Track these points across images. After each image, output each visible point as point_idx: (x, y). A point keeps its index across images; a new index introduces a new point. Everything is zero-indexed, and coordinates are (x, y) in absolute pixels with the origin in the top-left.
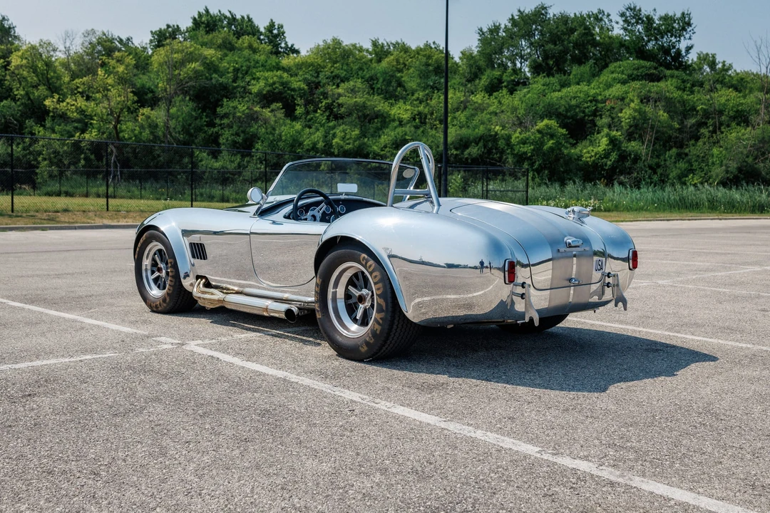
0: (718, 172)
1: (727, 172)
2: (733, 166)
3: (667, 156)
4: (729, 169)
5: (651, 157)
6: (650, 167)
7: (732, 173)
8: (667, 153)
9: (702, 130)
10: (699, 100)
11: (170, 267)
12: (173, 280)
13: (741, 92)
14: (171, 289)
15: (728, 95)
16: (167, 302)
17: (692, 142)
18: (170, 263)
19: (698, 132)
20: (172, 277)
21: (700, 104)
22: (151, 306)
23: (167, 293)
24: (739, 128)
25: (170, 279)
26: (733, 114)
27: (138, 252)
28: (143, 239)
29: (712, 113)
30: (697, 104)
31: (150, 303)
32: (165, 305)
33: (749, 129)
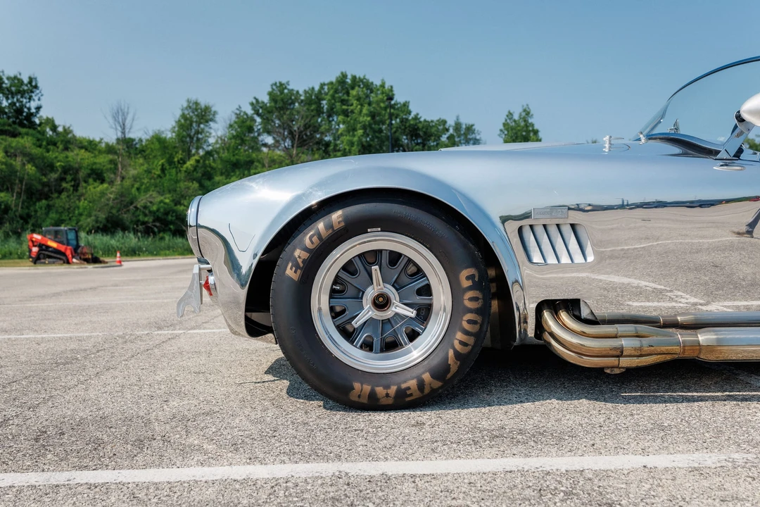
0: (88, 221)
1: (97, 222)
2: (102, 216)
3: (37, 207)
4: (99, 219)
5: (22, 208)
6: (21, 217)
7: (101, 222)
8: (37, 204)
9: (64, 185)
10: (56, 157)
11: (470, 288)
12: (479, 319)
13: (92, 153)
14: (471, 340)
15: (82, 155)
16: (449, 376)
17: (56, 195)
18: (468, 278)
19: (61, 186)
20: (477, 311)
21: (58, 161)
22: (372, 395)
23: (456, 353)
24: (96, 184)
25: (469, 316)
26: (89, 172)
27: (304, 261)
28: (329, 226)
29: (69, 170)
30: (55, 161)
31: (367, 388)
32: (437, 384)
33: (105, 185)
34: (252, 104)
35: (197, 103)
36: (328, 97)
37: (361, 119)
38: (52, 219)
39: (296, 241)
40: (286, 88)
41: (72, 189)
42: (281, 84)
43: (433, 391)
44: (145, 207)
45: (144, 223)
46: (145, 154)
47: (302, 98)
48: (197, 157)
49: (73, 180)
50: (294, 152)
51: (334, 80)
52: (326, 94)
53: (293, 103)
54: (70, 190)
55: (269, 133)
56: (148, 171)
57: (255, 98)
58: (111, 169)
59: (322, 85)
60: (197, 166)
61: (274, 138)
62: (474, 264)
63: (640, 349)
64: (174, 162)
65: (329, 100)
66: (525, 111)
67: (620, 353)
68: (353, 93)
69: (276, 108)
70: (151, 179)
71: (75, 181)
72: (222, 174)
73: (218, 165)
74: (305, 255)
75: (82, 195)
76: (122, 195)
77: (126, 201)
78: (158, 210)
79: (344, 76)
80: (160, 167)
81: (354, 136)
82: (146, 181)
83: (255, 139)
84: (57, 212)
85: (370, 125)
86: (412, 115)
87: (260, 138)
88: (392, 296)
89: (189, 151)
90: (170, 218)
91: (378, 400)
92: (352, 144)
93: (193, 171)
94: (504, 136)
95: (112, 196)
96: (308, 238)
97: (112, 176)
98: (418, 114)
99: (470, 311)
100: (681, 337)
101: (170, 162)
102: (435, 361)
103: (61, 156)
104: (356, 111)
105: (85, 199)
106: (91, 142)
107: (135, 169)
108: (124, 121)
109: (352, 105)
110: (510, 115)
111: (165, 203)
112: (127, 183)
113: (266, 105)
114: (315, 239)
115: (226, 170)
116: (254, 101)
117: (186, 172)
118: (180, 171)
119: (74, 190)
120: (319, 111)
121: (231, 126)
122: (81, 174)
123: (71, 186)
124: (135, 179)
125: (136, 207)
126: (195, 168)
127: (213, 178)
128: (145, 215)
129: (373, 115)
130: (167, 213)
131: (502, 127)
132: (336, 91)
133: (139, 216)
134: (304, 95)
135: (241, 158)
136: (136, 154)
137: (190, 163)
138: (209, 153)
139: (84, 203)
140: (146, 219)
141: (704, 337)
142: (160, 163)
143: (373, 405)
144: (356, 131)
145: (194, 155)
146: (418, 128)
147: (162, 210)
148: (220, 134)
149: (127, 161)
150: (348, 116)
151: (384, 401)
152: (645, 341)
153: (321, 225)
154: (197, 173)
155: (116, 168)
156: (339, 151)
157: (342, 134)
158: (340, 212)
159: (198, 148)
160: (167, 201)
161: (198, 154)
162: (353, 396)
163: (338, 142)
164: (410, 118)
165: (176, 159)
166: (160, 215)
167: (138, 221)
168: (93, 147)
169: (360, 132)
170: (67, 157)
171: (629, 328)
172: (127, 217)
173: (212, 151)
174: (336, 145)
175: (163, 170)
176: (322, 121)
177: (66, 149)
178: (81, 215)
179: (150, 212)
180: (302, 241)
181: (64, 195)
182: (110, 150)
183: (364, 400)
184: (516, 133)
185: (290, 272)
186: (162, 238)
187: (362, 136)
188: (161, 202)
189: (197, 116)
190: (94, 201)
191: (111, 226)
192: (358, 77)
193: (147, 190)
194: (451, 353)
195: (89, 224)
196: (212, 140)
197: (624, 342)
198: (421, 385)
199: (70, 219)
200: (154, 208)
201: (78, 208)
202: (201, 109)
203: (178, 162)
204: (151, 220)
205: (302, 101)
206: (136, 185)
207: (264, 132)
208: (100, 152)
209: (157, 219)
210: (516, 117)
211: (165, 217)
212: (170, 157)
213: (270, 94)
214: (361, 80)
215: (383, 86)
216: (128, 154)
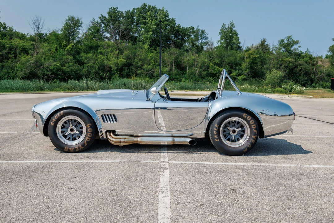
0: (21, 74)
1: (25, 74)
2: (27, 71)
4: (26, 73)
9: (10, 56)
10: (6, 42)
11: (89, 128)
12: (92, 134)
13: (23, 40)
14: (90, 139)
15: (18, 41)
16: (85, 146)
17: (6, 61)
18: (89, 126)
19: (8, 56)
20: (91, 133)
21: (7, 44)
22: (69, 150)
23: (86, 141)
24: (25, 56)
25: (89, 134)
26: (21, 49)
27: (55, 121)
28: (60, 114)
29: (12, 48)
30: (6, 44)
31: (68, 148)
32: (83, 148)
33: (29, 56)
34: (100, 18)
35: (73, 18)
36: (137, 15)
37: (152, 27)
38: (4, 72)
39: (53, 117)
40: (116, 10)
41: (13, 58)
42: (114, 8)
43: (82, 149)
44: (48, 67)
45: (47, 75)
46: (48, 41)
47: (124, 15)
48: (73, 44)
49: (14, 53)
50: (119, 42)
51: (140, 7)
52: (136, 14)
53: (120, 18)
54: (12, 58)
55: (108, 32)
56: (50, 50)
57: (101, 15)
58: (32, 48)
59: (134, 9)
60: (72, 48)
61: (110, 34)
62: (91, 123)
63: (124, 141)
64: (62, 46)
65: (137, 17)
66: (231, 24)
67: (120, 142)
68: (148, 13)
69: (112, 20)
70: (50, 54)
71: (15, 54)
72: (84, 52)
73: (83, 47)
74: (55, 120)
75: (18, 61)
76: (37, 61)
77: (38, 64)
78: (54, 69)
79: (145, 5)
80: (55, 48)
81: (148, 34)
82: (48, 54)
83: (101, 35)
84: (6, 69)
85: (156, 30)
86: (176, 25)
87: (104, 34)
88: (74, 129)
89: (69, 41)
90: (59, 72)
91: (70, 151)
92: (147, 38)
93: (71, 51)
94: (221, 35)
95: (32, 62)
96: (56, 117)
97: (32, 52)
98: (179, 25)
99: (90, 133)
100: (134, 139)
101: (60, 46)
102: (82, 143)
103: (9, 42)
104: (149, 22)
105: (19, 63)
106: (23, 35)
107: (43, 49)
108: (39, 25)
109: (147, 20)
110: (224, 25)
111: (57, 66)
112: (39, 55)
113: (107, 18)
114: (57, 117)
115: (86, 50)
116: (101, 16)
117: (67, 51)
118: (65, 50)
119: (14, 58)
120: (132, 22)
121: (89, 29)
122: (18, 51)
123: (13, 56)
124: (44, 53)
125: (43, 67)
126: (72, 49)
127: (80, 54)
128: (48, 71)
129: (157, 25)
130: (58, 70)
131: (220, 31)
132: (141, 13)
133: (44, 71)
134: (125, 14)
135: (94, 44)
136: (44, 42)
137: (69, 47)
138: (78, 42)
139: (19, 65)
140: (48, 73)
141: (139, 139)
142: (55, 46)
143: (69, 152)
144: (149, 32)
145: (71, 43)
146: (179, 31)
147: (55, 69)
148: (84, 32)
149: (40, 45)
150: (145, 25)
151: (71, 151)
152: (126, 140)
153: (58, 114)
154: (72, 51)
155: (34, 48)
156: (141, 41)
157: (142, 34)
158: (62, 111)
159: (73, 39)
160: (58, 64)
161: (73, 42)
162: (65, 150)
163: (141, 37)
164: (176, 26)
165: (63, 45)
166: (54, 71)
167: (44, 74)
168: (24, 37)
169: (151, 33)
170: (11, 42)
171: (124, 137)
172: (39, 72)
173: (80, 41)
174: (139, 39)
175: (56, 49)
176: (133, 27)
177: (11, 38)
178: (17, 70)
179: (50, 70)
180: (54, 117)
181: (10, 61)
182: (32, 39)
183: (67, 151)
184: (226, 35)
185: (52, 124)
186: (55, 82)
187: (152, 35)
188: (55, 65)
189: (73, 24)
190: (24, 64)
191: (32, 76)
192: (151, 6)
193: (49, 59)
194: (85, 141)
195: (21, 75)
196: (80, 36)
197: (121, 140)
198: (79, 148)
199: (12, 72)
200: (52, 68)
201: (16, 67)
202: (75, 21)
203: (64, 46)
204: (50, 74)
205: (124, 17)
206: (44, 57)
207: (106, 31)
208: (27, 40)
209: (53, 73)
210: (227, 27)
211: (57, 72)
212: (60, 43)
213: (109, 13)
214: (153, 8)
215: (163, 10)
216: (40, 41)
